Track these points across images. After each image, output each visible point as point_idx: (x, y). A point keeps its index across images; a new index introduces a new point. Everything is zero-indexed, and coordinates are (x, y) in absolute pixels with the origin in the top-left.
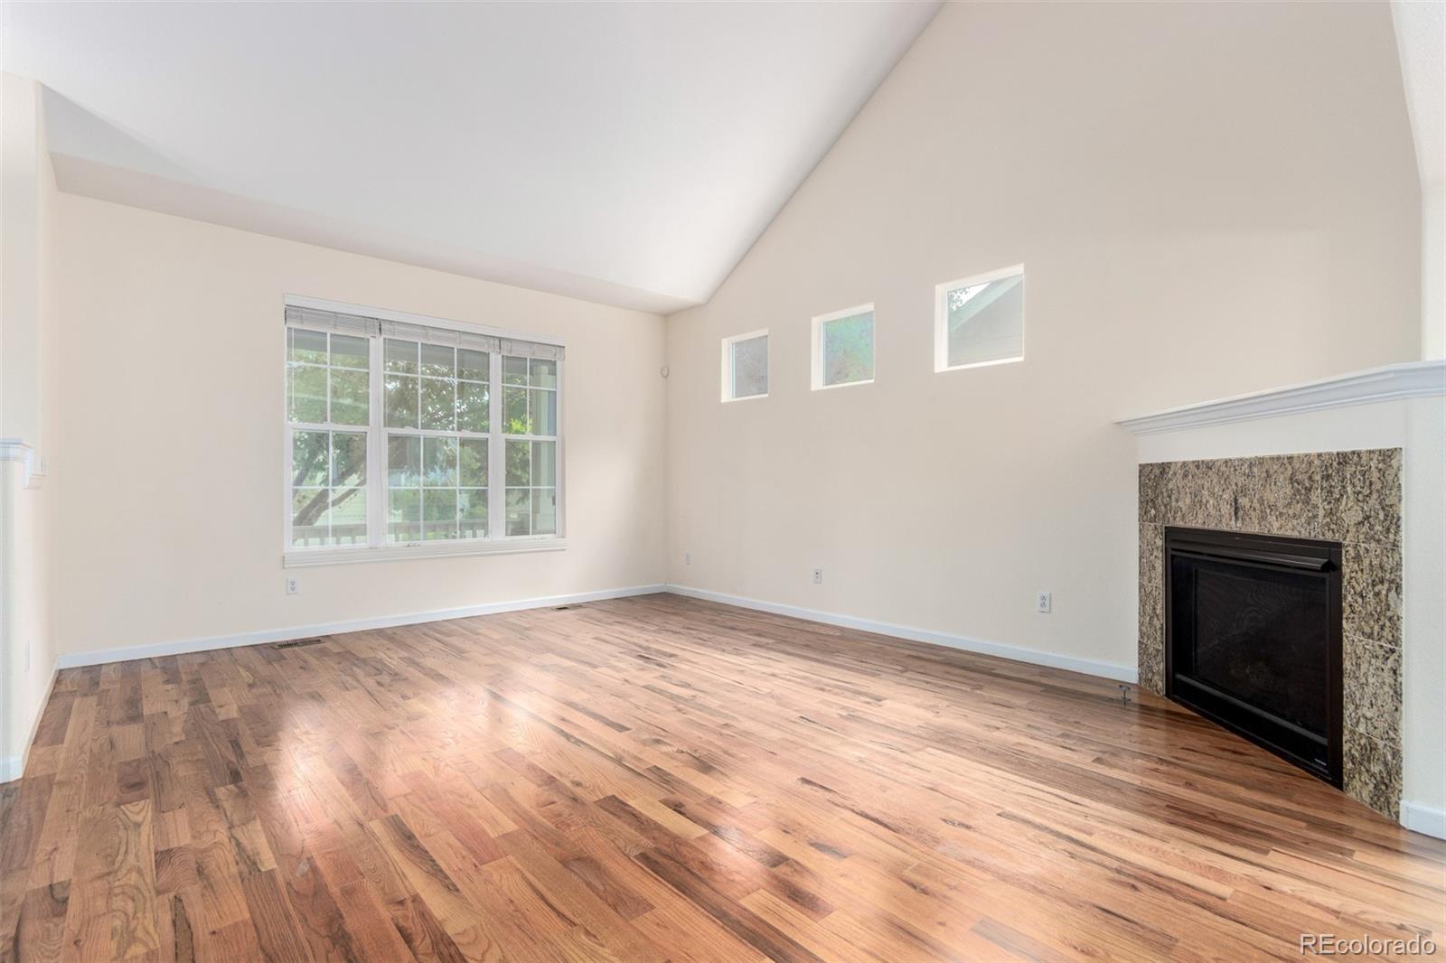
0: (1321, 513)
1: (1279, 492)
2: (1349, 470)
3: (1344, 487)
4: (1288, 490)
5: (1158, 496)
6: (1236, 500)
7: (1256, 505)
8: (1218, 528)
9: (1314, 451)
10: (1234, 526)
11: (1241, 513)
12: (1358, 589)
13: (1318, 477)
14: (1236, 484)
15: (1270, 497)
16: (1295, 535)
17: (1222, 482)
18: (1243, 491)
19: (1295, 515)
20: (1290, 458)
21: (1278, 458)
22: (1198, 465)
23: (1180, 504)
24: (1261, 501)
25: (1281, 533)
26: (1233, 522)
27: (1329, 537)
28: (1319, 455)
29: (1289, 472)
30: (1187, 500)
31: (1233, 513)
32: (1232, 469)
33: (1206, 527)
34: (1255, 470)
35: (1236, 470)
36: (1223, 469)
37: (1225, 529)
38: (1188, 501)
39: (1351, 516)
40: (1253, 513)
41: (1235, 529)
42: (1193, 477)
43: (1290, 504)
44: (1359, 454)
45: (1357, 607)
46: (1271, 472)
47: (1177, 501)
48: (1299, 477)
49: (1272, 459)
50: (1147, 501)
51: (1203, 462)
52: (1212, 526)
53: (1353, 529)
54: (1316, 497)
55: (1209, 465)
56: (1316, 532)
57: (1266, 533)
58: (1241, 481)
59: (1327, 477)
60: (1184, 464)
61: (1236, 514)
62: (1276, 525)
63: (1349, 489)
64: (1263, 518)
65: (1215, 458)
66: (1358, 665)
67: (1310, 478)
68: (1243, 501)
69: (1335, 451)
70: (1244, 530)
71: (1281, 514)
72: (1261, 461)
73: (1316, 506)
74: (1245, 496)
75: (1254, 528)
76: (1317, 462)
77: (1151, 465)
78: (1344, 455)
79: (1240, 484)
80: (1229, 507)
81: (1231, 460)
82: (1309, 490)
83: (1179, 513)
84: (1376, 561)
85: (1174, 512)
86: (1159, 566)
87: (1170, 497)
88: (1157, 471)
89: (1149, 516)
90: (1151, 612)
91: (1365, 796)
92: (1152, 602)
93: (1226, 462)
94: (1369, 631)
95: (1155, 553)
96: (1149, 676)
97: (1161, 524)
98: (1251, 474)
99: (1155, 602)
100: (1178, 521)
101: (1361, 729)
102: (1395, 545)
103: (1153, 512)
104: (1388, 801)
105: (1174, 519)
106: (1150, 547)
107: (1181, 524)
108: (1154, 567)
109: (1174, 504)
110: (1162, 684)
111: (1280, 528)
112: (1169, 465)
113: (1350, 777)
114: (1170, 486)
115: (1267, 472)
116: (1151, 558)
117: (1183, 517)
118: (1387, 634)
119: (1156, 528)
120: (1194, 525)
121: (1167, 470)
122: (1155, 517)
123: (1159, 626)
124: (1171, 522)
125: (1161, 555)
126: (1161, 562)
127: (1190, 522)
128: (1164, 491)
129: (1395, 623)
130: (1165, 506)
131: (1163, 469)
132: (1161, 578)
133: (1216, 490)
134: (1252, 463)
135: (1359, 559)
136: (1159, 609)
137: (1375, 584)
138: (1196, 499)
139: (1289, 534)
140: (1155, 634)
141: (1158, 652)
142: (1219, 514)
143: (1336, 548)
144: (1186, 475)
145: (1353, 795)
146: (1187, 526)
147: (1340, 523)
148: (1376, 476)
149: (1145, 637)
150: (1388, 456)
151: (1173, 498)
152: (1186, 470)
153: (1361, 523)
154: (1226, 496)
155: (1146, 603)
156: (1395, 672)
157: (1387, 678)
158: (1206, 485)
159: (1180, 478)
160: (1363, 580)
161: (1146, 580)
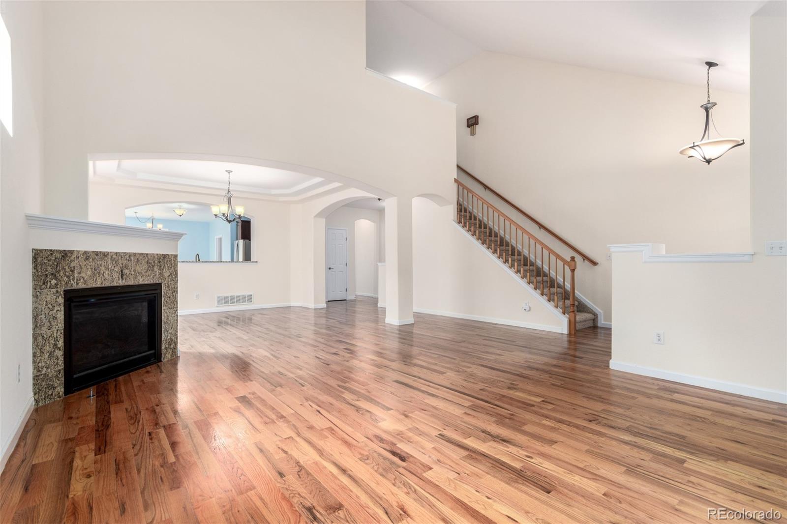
0: (158, 274)
1: (142, 267)
2: (166, 260)
3: (164, 265)
4: (146, 266)
5: (60, 271)
6: (122, 271)
7: (133, 273)
8: (112, 285)
9: (155, 253)
10: (121, 283)
11: (125, 277)
12: (168, 295)
13: (156, 262)
14: (122, 264)
15: (138, 269)
16: (149, 282)
17: (114, 263)
18: (126, 267)
19: (148, 275)
20: (147, 254)
21: (142, 254)
22: (97, 253)
23: (83, 275)
24: (135, 271)
25: (143, 283)
26: (120, 281)
27: (160, 281)
28: (157, 254)
29: (146, 260)
30: (88, 272)
31: (120, 277)
32: (120, 257)
33: (103, 285)
34: (132, 258)
35: (122, 258)
36: (115, 256)
37: (115, 284)
38: (89, 273)
39: (166, 274)
40: (131, 276)
42: (93, 260)
43: (146, 272)
44: (169, 255)
45: (168, 301)
46: (139, 259)
47: (80, 273)
48: (150, 261)
49: (140, 254)
50: (46, 275)
51: (100, 252)
52: (107, 284)
53: (167, 278)
54: (156, 269)
55: (105, 255)
56: (156, 281)
57: (137, 283)
58: (125, 262)
59: (160, 262)
60: (85, 252)
61: (122, 277)
62: (141, 280)
63: (166, 266)
64: (136, 277)
65: (109, 251)
66: (168, 319)
67: (154, 262)
68: (126, 271)
69: (162, 253)
70: (126, 284)
71: (143, 275)
72: (135, 254)
73: (156, 272)
74: (127, 269)
75: (131, 282)
76: (156, 257)
77: (51, 250)
78: (165, 255)
79: (124, 264)
80: (118, 274)
81: (119, 253)
82: (153, 266)
83: (82, 280)
84: (173, 287)
85: (77, 280)
86: (61, 316)
87: (73, 271)
88: (59, 255)
89: (49, 283)
90: (51, 349)
91: (169, 357)
92: (53, 342)
93: (116, 254)
94: (171, 307)
95: (56, 309)
96: (50, 393)
97: (61, 290)
98: (130, 260)
99: (57, 340)
100: (81, 286)
101: (169, 337)
102: (177, 281)
103: (54, 282)
104: (175, 353)
105: (77, 284)
106: (50, 306)
107: (84, 286)
108: (55, 318)
109: (76, 275)
110: (63, 390)
111: (143, 281)
112: (72, 252)
113: (165, 355)
114: (73, 265)
115: (138, 259)
116: (51, 313)
117: (85, 282)
118: (175, 306)
119: (57, 292)
120: (94, 286)
121: (69, 255)
122: (56, 284)
123: (60, 354)
124: (75, 287)
125: (63, 309)
126: (63, 312)
127: (92, 284)
128: (67, 268)
129: (177, 302)
130: (67, 277)
131: (65, 254)
132: (63, 322)
133: (110, 266)
134: (130, 255)
135: (168, 286)
136: (61, 343)
137: (173, 293)
138: (96, 272)
139: (146, 282)
140: (56, 361)
141: (59, 371)
142: (110, 279)
143: (160, 285)
144: (87, 259)
145: (166, 360)
146: (89, 287)
147: (163, 276)
148: (172, 262)
149: (44, 369)
150: (175, 257)
151: (76, 272)
152: (86, 255)
153: (169, 276)
154: (116, 269)
155: (43, 346)
156: (177, 315)
157: (175, 318)
158: (103, 264)
159: (82, 259)
160: (169, 293)
161: (44, 330)
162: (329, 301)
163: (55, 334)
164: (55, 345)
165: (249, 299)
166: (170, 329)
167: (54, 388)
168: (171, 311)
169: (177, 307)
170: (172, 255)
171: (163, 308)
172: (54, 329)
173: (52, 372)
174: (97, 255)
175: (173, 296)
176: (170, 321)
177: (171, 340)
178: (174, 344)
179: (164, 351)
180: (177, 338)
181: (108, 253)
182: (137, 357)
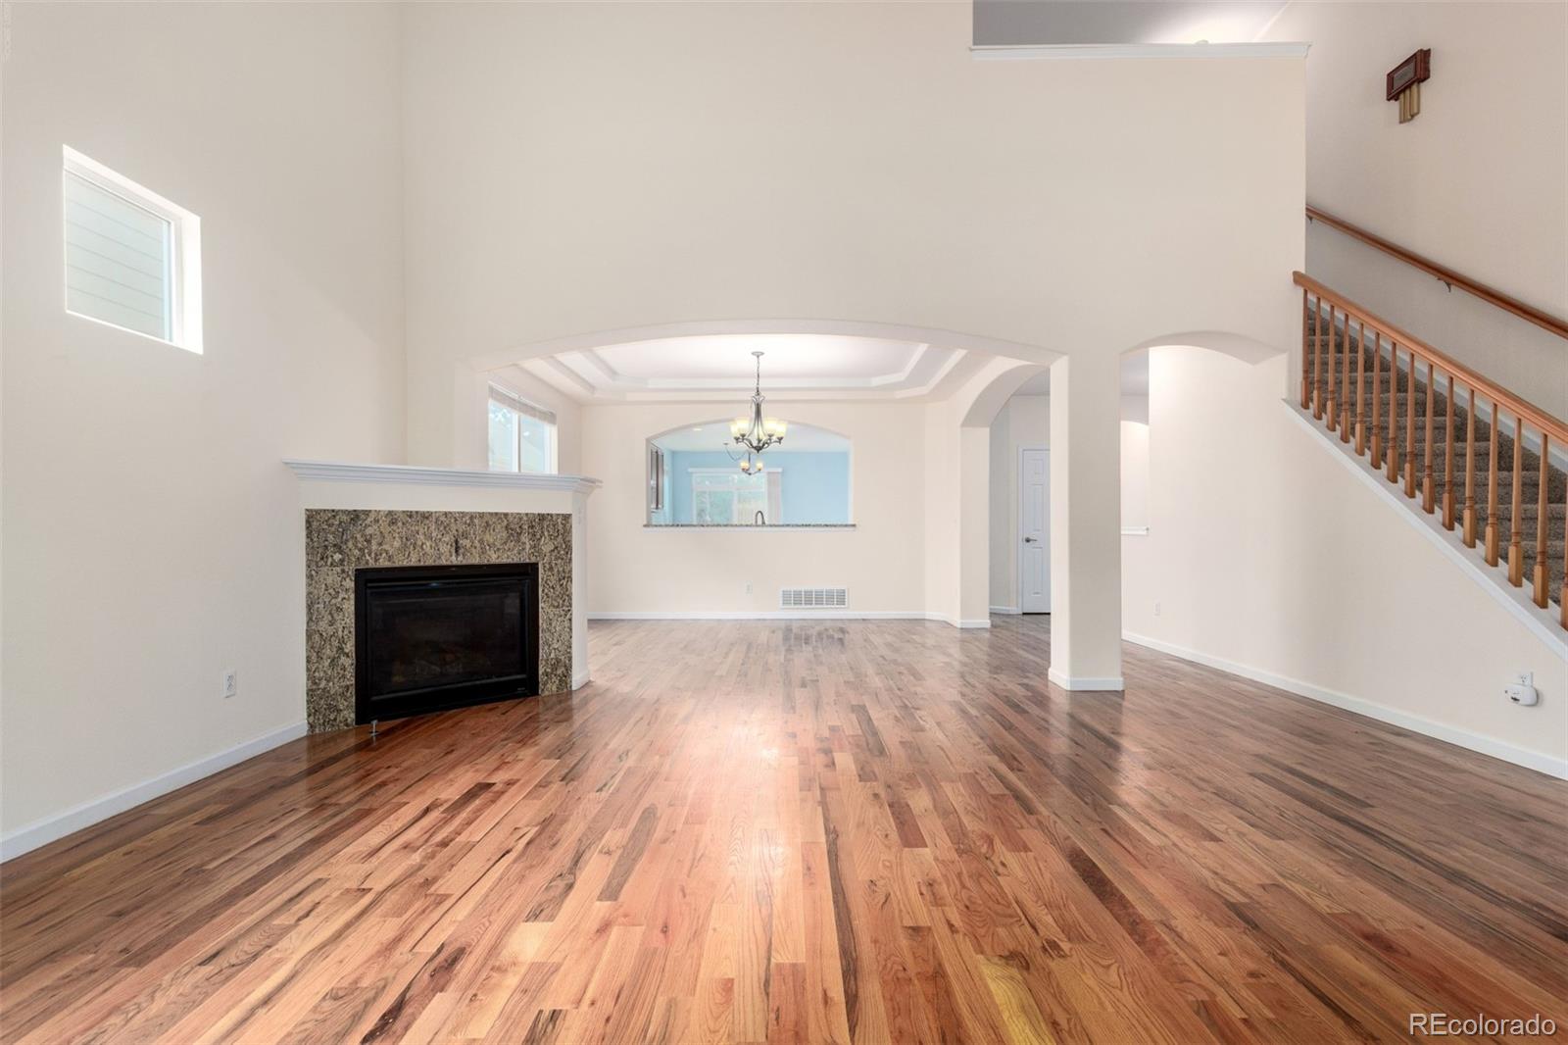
0: (528, 547)
1: (497, 536)
2: (546, 524)
3: (542, 532)
4: (505, 534)
5: (347, 540)
6: (457, 542)
7: (477, 544)
8: (437, 563)
9: (523, 511)
10: (455, 560)
11: (461, 551)
12: (551, 584)
13: (526, 527)
14: (457, 530)
15: (489, 538)
16: (510, 561)
17: (442, 528)
18: (465, 535)
19: (509, 549)
20: (506, 515)
21: (496, 514)
22: (410, 515)
23: (384, 547)
24: (481, 541)
25: (498, 562)
26: (454, 557)
27: (533, 560)
28: (527, 514)
29: (505, 522)
30: (395, 543)
31: (453, 551)
32: (453, 520)
33: (422, 564)
34: (476, 521)
35: (456, 520)
36: (443, 518)
37: (444, 563)
38: (397, 544)
39: (547, 546)
40: (474, 550)
41: (455, 563)
42: (403, 524)
43: (505, 543)
44: (551, 515)
45: (550, 594)
46: (490, 523)
47: (380, 544)
48: (512, 526)
49: (491, 514)
50: (326, 547)
51: (417, 512)
52: (430, 562)
53: (548, 554)
54: (525, 538)
55: (425, 516)
56: (525, 558)
57: (486, 562)
58: (462, 528)
59: (533, 527)
60: (390, 513)
61: (456, 551)
62: (494, 556)
63: (546, 533)
64: (484, 551)
65: (433, 510)
66: (550, 624)
67: (520, 527)
68: (464, 542)
69: (536, 511)
70: (464, 563)
71: (498, 549)
72: (482, 515)
73: (524, 543)
74: (466, 538)
75: (475, 560)
76: (525, 518)
77: (333, 511)
78: (543, 515)
79: (460, 530)
80: (449, 546)
81: (450, 513)
82: (519, 534)
83: (384, 555)
84: (561, 569)
85: (376, 555)
86: (350, 607)
87: (369, 541)
88: (345, 518)
89: (330, 560)
90: (334, 653)
91: (554, 688)
92: (336, 644)
93: (446, 514)
94: (556, 604)
95: (341, 596)
96: (332, 717)
97: (351, 569)
98: (471, 524)
99: (342, 641)
100: (383, 563)
101: (552, 656)
102: (571, 559)
103: (337, 557)
104: (566, 684)
105: (376, 560)
106: (331, 591)
107: (387, 564)
108: (339, 609)
109: (374, 547)
110: (353, 716)
111: (498, 557)
112: (367, 513)
113: (545, 684)
114: (369, 531)
115: (487, 522)
116: (333, 601)
117: (390, 558)
118: (566, 603)
119: (343, 571)
120: (405, 563)
121: (363, 516)
122: (342, 561)
123: (348, 662)
124: (372, 564)
125: (353, 596)
126: (352, 602)
127: (401, 561)
128: (358, 536)
129: (570, 597)
130: (360, 550)
131: (356, 516)
132: (353, 616)
133: (434, 534)
134: (472, 516)
135: (551, 569)
136: (350, 647)
137: (560, 580)
138: (408, 542)
139: (505, 560)
140: (342, 672)
141: (347, 687)
142: (437, 552)
143: (534, 565)
144: (393, 522)
145: (547, 693)
146: (397, 565)
147: (540, 551)
148: (560, 527)
149: (324, 683)
150: (567, 517)
151: (374, 542)
152: (392, 517)
153: (553, 551)
154: (446, 539)
155: (322, 648)
156: (570, 620)
157: (567, 624)
158: (421, 531)
159: (384, 523)
160: (553, 580)
161: (323, 625)
162: (1024, 614)
163: (340, 633)
164: (340, 649)
165: (840, 598)
166: (555, 641)
167: (339, 711)
168: (557, 611)
169: (571, 605)
170: (558, 515)
171: (541, 605)
172: (339, 625)
173: (335, 688)
174: (411, 516)
175: (561, 585)
176: (555, 628)
177: (558, 661)
178: (563, 669)
179: (542, 678)
180: (570, 659)
181: (430, 514)
182: (489, 681)
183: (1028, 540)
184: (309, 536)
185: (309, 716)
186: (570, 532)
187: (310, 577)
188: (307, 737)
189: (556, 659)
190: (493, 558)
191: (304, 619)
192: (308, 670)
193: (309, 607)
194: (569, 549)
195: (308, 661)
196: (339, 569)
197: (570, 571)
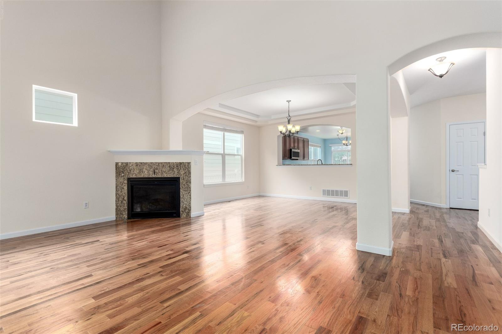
0: (176, 172)
1: (167, 169)
2: (182, 165)
3: (181, 168)
4: (169, 169)
5: (125, 171)
6: (154, 171)
7: (160, 171)
8: (149, 177)
9: (175, 162)
10: (154, 176)
11: (156, 173)
12: (184, 184)
14: (154, 168)
15: (164, 170)
16: (170, 176)
17: (150, 167)
18: (157, 169)
19: (170, 173)
20: (169, 163)
21: (166, 163)
22: (141, 163)
23: (135, 172)
24: (162, 171)
25: (167, 177)
26: (153, 175)
27: (178, 176)
28: (176, 163)
29: (169, 165)
32: (153, 165)
33: (144, 177)
34: (160, 165)
35: (154, 165)
36: (150, 164)
37: (151, 177)
38: (138, 171)
39: (182, 172)
40: (159, 173)
42: (140, 166)
43: (169, 171)
44: (184, 163)
45: (183, 187)
47: (133, 171)
48: (171, 166)
50: (120, 172)
51: (143, 163)
52: (146, 176)
53: (183, 175)
55: (146, 164)
56: (175, 176)
57: (163, 177)
59: (178, 166)
60: (136, 163)
61: (154, 173)
64: (162, 173)
65: (148, 162)
66: (184, 196)
67: (174, 166)
68: (156, 171)
69: (179, 162)
70: (157, 177)
71: (167, 173)
72: (162, 163)
73: (175, 171)
75: (160, 176)
76: (175, 164)
77: (122, 163)
78: (181, 163)
79: (155, 168)
80: (152, 172)
81: (153, 163)
82: (173, 168)
83: (134, 174)
84: (187, 179)
85: (132, 174)
86: (126, 188)
87: (130, 171)
88: (125, 164)
89: (121, 176)
90: (122, 200)
91: (185, 216)
92: (122, 197)
93: (151, 163)
94: (185, 190)
95: (124, 185)
96: (121, 216)
97: (126, 177)
98: (159, 166)
99: (124, 197)
100: (134, 176)
101: (184, 206)
102: (190, 176)
103: (123, 175)
104: (189, 215)
105: (133, 176)
106: (121, 183)
107: (135, 177)
108: (123, 188)
109: (132, 172)
110: (127, 216)
111: (167, 175)
112: (130, 163)
113: (182, 214)
114: (130, 168)
115: (163, 165)
116: (122, 186)
117: (136, 175)
118: (189, 190)
119: (124, 178)
121: (129, 164)
122: (124, 176)
123: (125, 202)
124: (131, 177)
125: (126, 185)
127: (139, 176)
128: (128, 169)
129: (190, 188)
130: (128, 173)
131: (127, 164)
132: (127, 190)
133: (148, 169)
134: (159, 163)
135: (184, 179)
136: (126, 198)
137: (187, 183)
138: (141, 171)
139: (169, 176)
140: (124, 205)
141: (125, 209)
142: (149, 174)
143: (179, 178)
144: (137, 165)
145: (182, 217)
146: (137, 177)
147: (180, 174)
148: (187, 166)
149: (119, 207)
150: (189, 163)
151: (132, 171)
152: (137, 164)
153: (184, 173)
154: (151, 170)
155: (119, 198)
156: (190, 195)
157: (189, 196)
158: (144, 168)
159: (134, 166)
160: (184, 182)
161: (119, 192)
162: (450, 208)
163: (123, 195)
164: (123, 199)
165: (346, 194)
166: (185, 201)
167: (123, 215)
168: (186, 192)
169: (190, 191)
170: (186, 162)
171: (181, 190)
172: (123, 192)
173: (122, 209)
174: (141, 164)
176: (185, 197)
177: (186, 208)
178: (188, 210)
179: (181, 212)
180: (190, 207)
181: (147, 163)
182: (166, 211)
183: (453, 171)
184: (116, 169)
185: (116, 215)
186: (190, 168)
187: (116, 180)
188: (115, 220)
189: (186, 207)
190: (165, 175)
191: (115, 190)
192: (116, 203)
193: (116, 187)
194: (190, 173)
195: (116, 201)
196: (123, 178)
197: (190, 180)
